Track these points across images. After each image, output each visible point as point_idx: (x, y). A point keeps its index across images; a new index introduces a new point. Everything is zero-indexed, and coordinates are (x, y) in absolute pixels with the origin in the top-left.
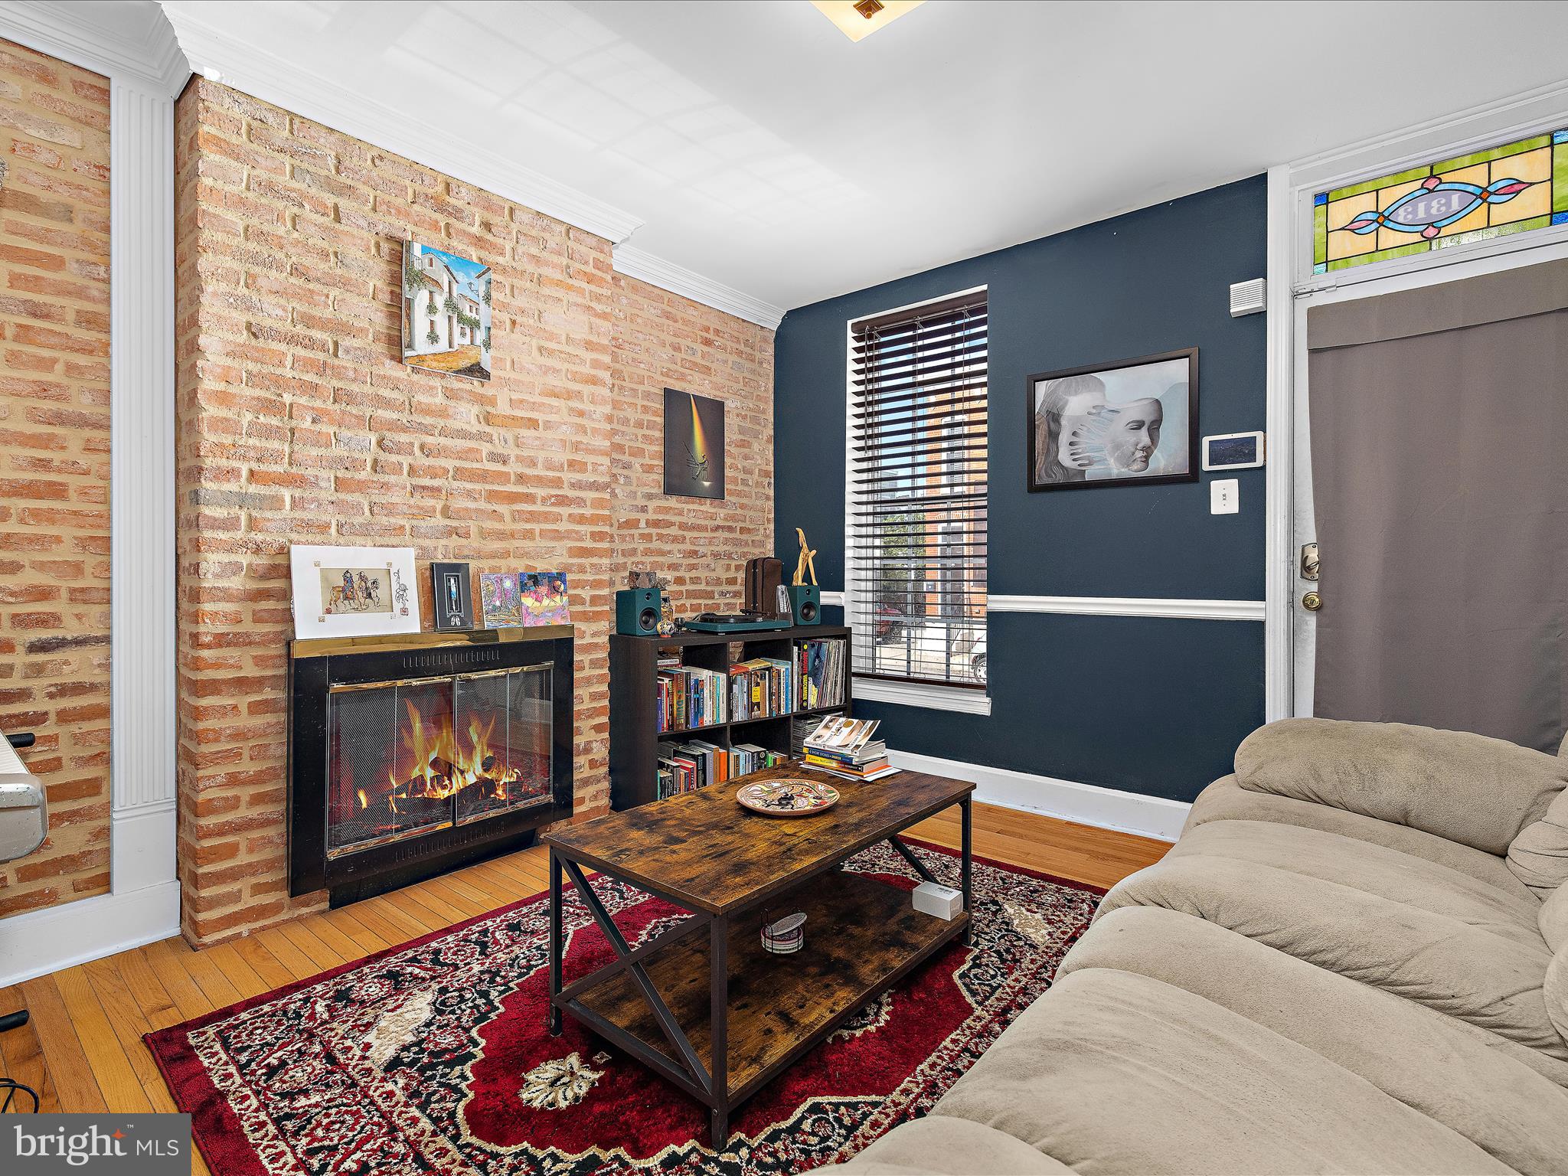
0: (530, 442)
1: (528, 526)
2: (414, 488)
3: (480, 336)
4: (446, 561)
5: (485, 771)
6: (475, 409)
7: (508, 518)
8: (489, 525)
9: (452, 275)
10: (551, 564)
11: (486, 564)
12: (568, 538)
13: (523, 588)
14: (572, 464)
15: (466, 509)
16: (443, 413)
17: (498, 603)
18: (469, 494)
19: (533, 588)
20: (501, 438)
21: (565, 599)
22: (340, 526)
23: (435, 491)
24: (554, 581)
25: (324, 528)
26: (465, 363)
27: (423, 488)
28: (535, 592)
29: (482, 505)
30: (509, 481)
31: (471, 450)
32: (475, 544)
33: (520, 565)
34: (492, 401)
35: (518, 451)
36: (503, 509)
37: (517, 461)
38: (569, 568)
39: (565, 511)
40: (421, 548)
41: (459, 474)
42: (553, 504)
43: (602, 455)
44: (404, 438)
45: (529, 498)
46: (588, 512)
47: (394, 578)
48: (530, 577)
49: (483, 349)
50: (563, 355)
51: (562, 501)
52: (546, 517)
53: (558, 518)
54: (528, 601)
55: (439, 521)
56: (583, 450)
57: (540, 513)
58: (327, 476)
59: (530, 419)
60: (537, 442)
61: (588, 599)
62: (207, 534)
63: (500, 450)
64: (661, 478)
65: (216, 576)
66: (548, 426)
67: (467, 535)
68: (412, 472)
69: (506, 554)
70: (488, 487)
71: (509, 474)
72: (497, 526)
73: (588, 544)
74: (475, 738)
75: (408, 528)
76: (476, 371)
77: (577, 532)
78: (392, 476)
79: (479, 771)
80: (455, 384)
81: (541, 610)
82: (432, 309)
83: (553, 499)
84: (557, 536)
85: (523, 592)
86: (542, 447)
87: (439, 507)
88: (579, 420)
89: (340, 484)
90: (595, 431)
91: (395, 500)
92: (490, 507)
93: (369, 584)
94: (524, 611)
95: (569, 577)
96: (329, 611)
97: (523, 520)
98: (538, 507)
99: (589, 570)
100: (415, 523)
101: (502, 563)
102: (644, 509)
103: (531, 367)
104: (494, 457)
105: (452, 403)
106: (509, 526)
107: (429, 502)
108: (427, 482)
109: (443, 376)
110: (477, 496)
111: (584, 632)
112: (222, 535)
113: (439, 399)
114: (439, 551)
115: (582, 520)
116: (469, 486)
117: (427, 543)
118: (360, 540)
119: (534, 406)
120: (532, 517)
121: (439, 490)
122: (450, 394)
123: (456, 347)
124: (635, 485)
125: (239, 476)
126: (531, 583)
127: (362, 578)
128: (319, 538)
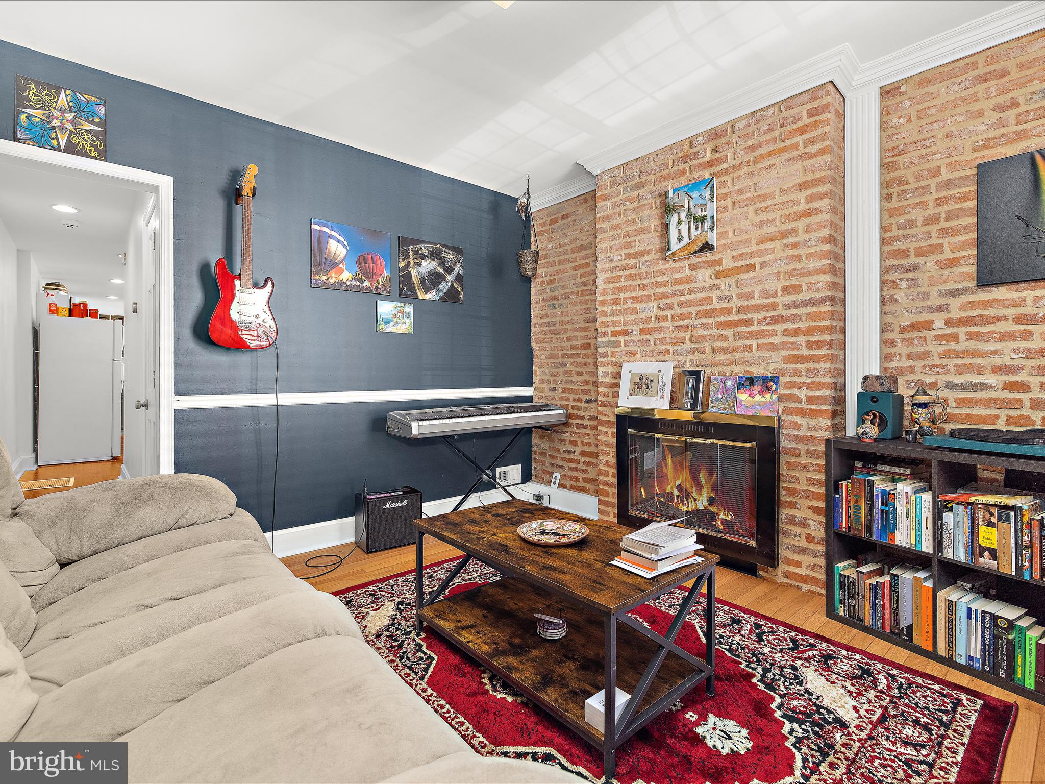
0: (748, 282)
1: (747, 342)
2: (675, 327)
3: (707, 224)
4: (692, 369)
5: (710, 505)
6: (709, 271)
7: (731, 338)
8: (719, 344)
9: (689, 196)
10: (768, 370)
11: (716, 370)
12: (784, 349)
13: (740, 386)
14: (785, 290)
15: (703, 336)
16: (689, 280)
17: (720, 396)
18: (705, 326)
19: (748, 387)
20: (727, 284)
21: (775, 396)
22: (642, 352)
23: (685, 328)
24: (767, 383)
25: (635, 354)
26: (699, 245)
27: (678, 327)
28: (750, 390)
29: (713, 332)
30: (732, 313)
31: (705, 298)
32: (710, 358)
33: (739, 371)
34: (719, 262)
35: (739, 291)
36: (728, 332)
37: (738, 298)
38: (784, 373)
39: (780, 328)
40: (678, 362)
41: (699, 314)
42: (768, 324)
43: (818, 274)
44: (668, 301)
45: (749, 322)
46: (802, 325)
47: (660, 378)
48: (747, 379)
49: (709, 232)
50: (777, 207)
51: (777, 320)
52: (762, 334)
53: (773, 333)
54: (743, 396)
55: (688, 345)
56: (797, 275)
57: (756, 332)
58: (636, 329)
59: (748, 265)
60: (754, 280)
61: (803, 398)
62: (599, 360)
63: (726, 293)
64: (973, 269)
65: (602, 377)
66: (763, 265)
67: (704, 352)
68: (673, 319)
69: (730, 363)
70: (717, 319)
71: (732, 308)
72: (724, 344)
73: (805, 352)
74: (703, 481)
75: (671, 351)
76: (707, 247)
77: (792, 343)
78: (664, 323)
79: (706, 503)
80: (695, 260)
81: (752, 403)
82: (679, 222)
83: (768, 320)
84: (773, 347)
85: (740, 389)
86: (759, 283)
87: (688, 337)
88: (793, 252)
89: (642, 331)
90: (810, 256)
91: (665, 336)
92: (719, 332)
93: (649, 382)
94: (738, 403)
95: (783, 380)
96: (631, 394)
97: (743, 338)
98: (755, 328)
99: (804, 374)
100: (675, 347)
101: (728, 370)
102: (941, 309)
103: (748, 227)
104: (721, 299)
105: (694, 272)
106: (731, 343)
107: (682, 334)
108: (681, 323)
109: (688, 259)
110: (710, 327)
111: (801, 426)
112: (603, 360)
113: (687, 272)
114: (688, 363)
115: (797, 332)
116: (705, 321)
117: (681, 358)
118: (649, 359)
119: (752, 255)
120: (751, 335)
121: (687, 327)
122: (693, 267)
123: (693, 238)
124: (925, 285)
125: (608, 334)
126: (748, 383)
127: (647, 379)
128: (633, 359)
